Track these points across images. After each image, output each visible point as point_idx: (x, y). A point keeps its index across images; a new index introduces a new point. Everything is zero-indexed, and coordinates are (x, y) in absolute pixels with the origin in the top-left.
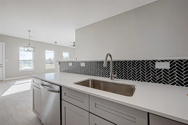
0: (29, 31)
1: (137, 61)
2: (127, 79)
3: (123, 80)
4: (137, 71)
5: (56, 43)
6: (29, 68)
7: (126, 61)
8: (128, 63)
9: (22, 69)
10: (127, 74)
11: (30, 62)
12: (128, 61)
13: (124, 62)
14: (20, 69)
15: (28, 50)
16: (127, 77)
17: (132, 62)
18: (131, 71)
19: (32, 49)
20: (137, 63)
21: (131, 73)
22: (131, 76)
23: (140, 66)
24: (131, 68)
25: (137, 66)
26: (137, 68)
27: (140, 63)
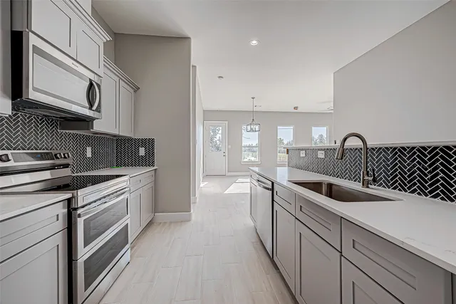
0: (253, 98)
1: (429, 147)
2: (406, 191)
3: (397, 191)
4: (430, 172)
5: (296, 108)
6: (253, 159)
7: (403, 148)
8: (408, 153)
9: (245, 160)
10: (406, 179)
11: (255, 149)
12: (408, 148)
13: (399, 150)
14: (243, 160)
15: (252, 130)
16: (406, 185)
17: (419, 150)
18: (415, 172)
19: (257, 128)
20: (429, 153)
21: (415, 178)
22: (415, 184)
23: (438, 160)
24: (414, 166)
25: (430, 159)
26: (430, 166)
27: (438, 153)
